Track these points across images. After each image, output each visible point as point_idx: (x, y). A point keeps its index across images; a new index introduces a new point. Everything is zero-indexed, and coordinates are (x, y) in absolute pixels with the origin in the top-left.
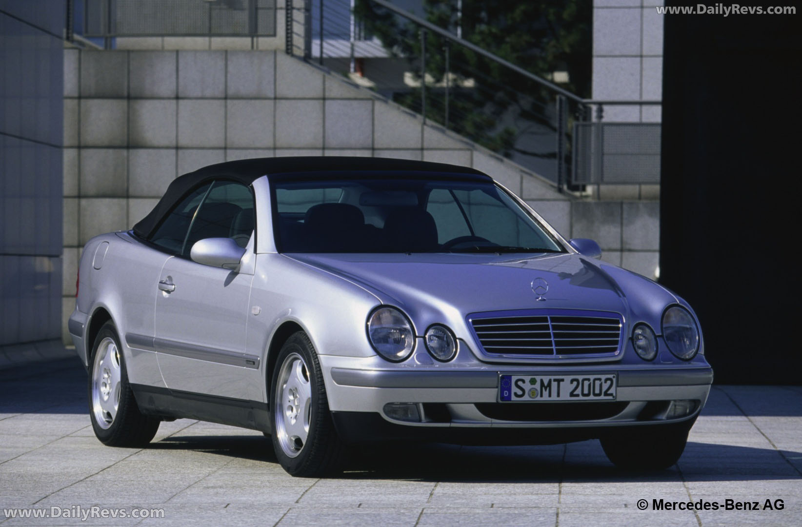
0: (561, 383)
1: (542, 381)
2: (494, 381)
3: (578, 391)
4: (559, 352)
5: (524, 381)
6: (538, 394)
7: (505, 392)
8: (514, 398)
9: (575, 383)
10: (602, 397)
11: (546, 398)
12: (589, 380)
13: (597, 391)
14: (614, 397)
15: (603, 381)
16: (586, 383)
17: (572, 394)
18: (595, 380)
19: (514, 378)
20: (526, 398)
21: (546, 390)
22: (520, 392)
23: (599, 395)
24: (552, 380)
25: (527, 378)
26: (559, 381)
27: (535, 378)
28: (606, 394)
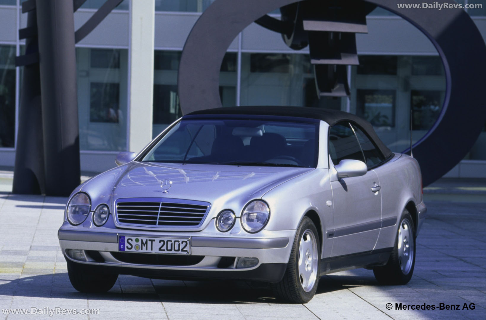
0: (153, 242)
1: (142, 241)
2: (116, 239)
3: (164, 248)
4: (160, 224)
5: (132, 240)
6: (140, 248)
7: (122, 246)
8: (126, 250)
9: (162, 243)
10: (180, 253)
11: (144, 251)
12: (171, 241)
13: (177, 248)
14: (188, 252)
15: (180, 242)
16: (169, 243)
17: (160, 249)
18: (175, 242)
19: (127, 238)
20: (133, 250)
21: (144, 246)
22: (130, 247)
23: (178, 250)
24: (148, 241)
25: (134, 238)
26: (152, 241)
27: (138, 239)
28: (182, 250)
